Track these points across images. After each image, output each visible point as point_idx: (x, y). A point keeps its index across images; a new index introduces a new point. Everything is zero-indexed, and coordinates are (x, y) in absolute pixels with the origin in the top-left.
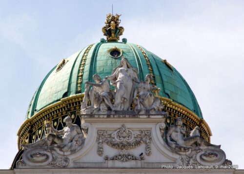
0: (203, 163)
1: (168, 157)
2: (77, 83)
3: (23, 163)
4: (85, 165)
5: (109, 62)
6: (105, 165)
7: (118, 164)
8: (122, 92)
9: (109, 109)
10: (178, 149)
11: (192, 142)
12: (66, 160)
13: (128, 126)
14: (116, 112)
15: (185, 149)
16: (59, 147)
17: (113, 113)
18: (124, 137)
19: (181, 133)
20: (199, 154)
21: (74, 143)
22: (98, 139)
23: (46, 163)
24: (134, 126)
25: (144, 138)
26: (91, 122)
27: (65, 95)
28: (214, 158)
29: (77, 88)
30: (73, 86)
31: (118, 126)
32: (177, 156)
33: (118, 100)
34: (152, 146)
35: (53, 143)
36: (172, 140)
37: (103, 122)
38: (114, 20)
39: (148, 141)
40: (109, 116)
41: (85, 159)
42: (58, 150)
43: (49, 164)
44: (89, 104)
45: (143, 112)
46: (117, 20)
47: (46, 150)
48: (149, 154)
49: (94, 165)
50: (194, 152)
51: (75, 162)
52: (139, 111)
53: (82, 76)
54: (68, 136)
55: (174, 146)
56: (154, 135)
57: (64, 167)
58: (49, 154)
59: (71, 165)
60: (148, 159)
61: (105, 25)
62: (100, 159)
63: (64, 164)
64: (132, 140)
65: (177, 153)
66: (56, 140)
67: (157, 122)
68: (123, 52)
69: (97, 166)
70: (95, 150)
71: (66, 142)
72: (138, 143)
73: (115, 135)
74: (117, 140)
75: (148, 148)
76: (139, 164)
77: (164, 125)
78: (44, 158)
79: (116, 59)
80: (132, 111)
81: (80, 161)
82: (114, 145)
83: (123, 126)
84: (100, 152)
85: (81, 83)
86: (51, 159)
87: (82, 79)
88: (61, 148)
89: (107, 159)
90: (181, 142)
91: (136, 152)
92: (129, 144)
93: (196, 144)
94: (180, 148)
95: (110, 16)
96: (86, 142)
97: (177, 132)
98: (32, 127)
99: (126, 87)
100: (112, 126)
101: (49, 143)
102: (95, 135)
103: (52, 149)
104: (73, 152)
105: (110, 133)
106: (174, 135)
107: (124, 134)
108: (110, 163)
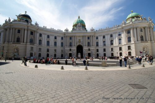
1: (82, 30)
24: (80, 28)
27: (76, 24)
47: (74, 30)
76: (80, 31)
79: (79, 21)
80: (80, 27)
87: (77, 22)
95: (79, 16)
98: (74, 26)
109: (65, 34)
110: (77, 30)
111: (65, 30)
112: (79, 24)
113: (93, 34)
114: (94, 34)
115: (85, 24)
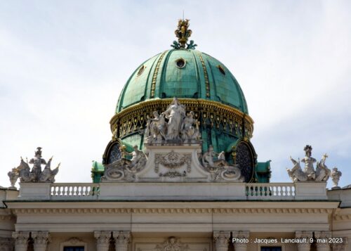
0: (225, 179)
1: (202, 173)
2: (151, 90)
3: (105, 178)
4: (146, 180)
5: (176, 72)
6: (159, 180)
7: (168, 179)
8: (173, 125)
9: (163, 139)
10: (209, 168)
11: (219, 163)
12: (134, 176)
13: (176, 151)
14: (168, 141)
15: (214, 169)
16: (128, 167)
17: (166, 142)
18: (173, 160)
19: (212, 156)
20: (223, 172)
21: (139, 164)
22: (155, 161)
23: (120, 178)
24: (180, 151)
25: (186, 160)
26: (150, 149)
27: (143, 98)
28: (233, 175)
29: (151, 94)
30: (149, 91)
31: (168, 151)
32: (208, 174)
33: (170, 131)
34: (192, 166)
35: (125, 164)
36: (205, 161)
37: (158, 148)
38: (184, 24)
39: (189, 162)
40: (162, 145)
41: (146, 176)
42: (128, 169)
43: (122, 179)
44: (150, 134)
45: (186, 141)
46: (187, 24)
47: (120, 169)
48: (189, 172)
49: (152, 180)
50: (220, 171)
51: (140, 178)
52: (184, 140)
53: (155, 84)
54: (135, 158)
55: (206, 166)
56: (193, 157)
57: (132, 182)
58: (122, 172)
59: (137, 180)
60: (189, 175)
61: (177, 28)
62: (156, 175)
63: (132, 179)
64: (178, 161)
65: (208, 171)
66: (127, 162)
67: (196, 148)
68: (187, 63)
69: (154, 180)
70: (153, 168)
71: (133, 163)
72: (182, 164)
73: (166, 158)
74: (168, 162)
75: (189, 167)
76: (182, 179)
77: (200, 151)
78: (118, 175)
79: (180, 69)
81: (144, 177)
82: (166, 165)
83: (173, 151)
84: (157, 170)
85: (154, 90)
86: (123, 175)
87: (155, 86)
88: (130, 168)
89: (161, 175)
90: (211, 163)
91: (181, 170)
92: (176, 165)
93: (222, 164)
94: (210, 168)
95: (181, 21)
96: (147, 163)
97: (209, 156)
98: (120, 120)
99: (176, 121)
100: (165, 151)
101: (122, 164)
102: (153, 158)
103: (124, 169)
104: (138, 170)
105: (163, 156)
106: (207, 158)
107: (173, 157)
108: (163, 179)
109: (13, 218)
110: (149, 172)
111: (21, 172)
112: (173, 111)
113: (325, 218)
114: (333, 217)
115: (243, 105)
